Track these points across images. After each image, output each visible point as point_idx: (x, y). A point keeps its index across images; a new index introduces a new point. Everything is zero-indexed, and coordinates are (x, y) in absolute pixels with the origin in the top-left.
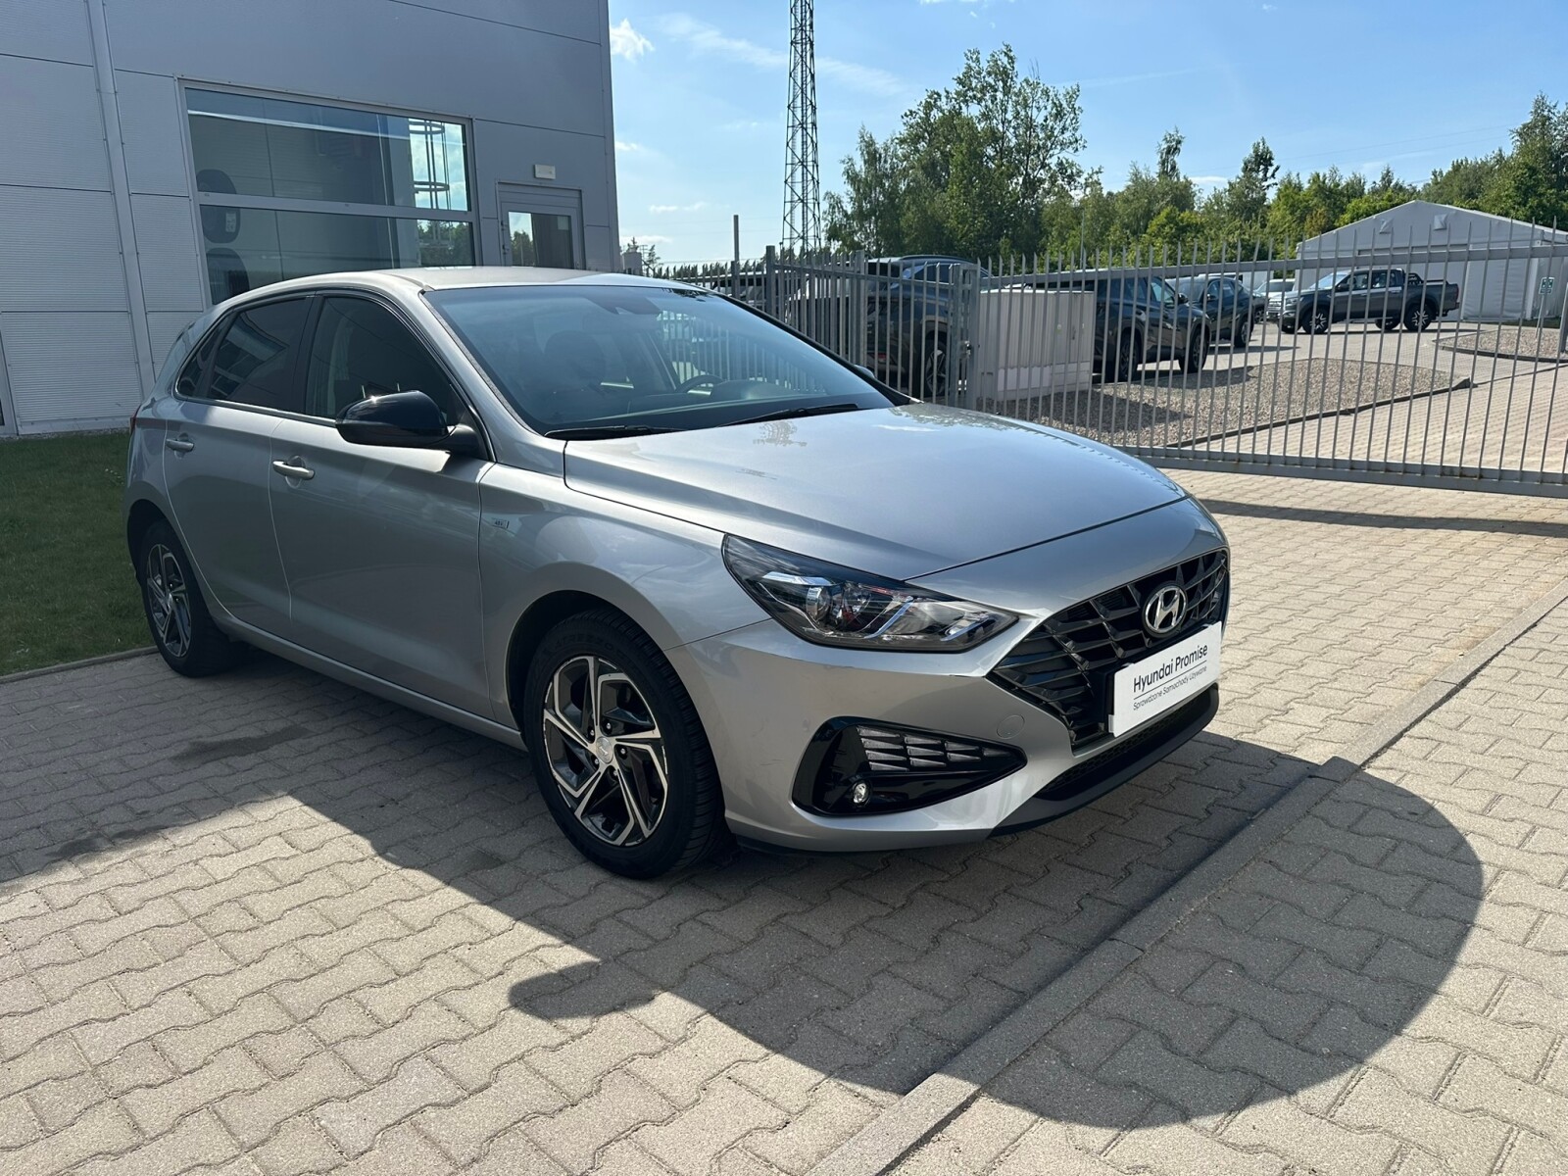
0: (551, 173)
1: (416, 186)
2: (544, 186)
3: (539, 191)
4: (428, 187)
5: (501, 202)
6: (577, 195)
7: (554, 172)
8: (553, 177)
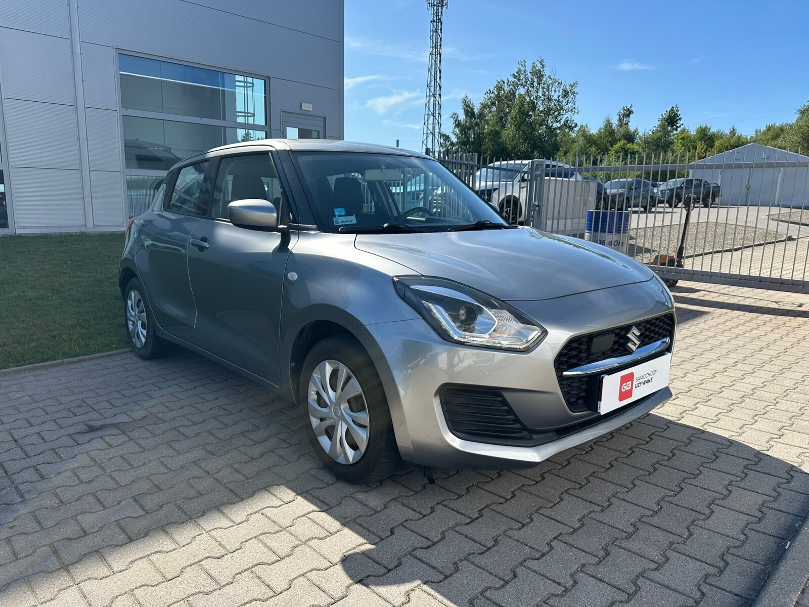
0: (310, 107)
1: (237, 114)
2: (306, 114)
3: (303, 116)
4: (244, 114)
5: (283, 122)
6: (323, 119)
7: (311, 107)
8: (311, 110)
